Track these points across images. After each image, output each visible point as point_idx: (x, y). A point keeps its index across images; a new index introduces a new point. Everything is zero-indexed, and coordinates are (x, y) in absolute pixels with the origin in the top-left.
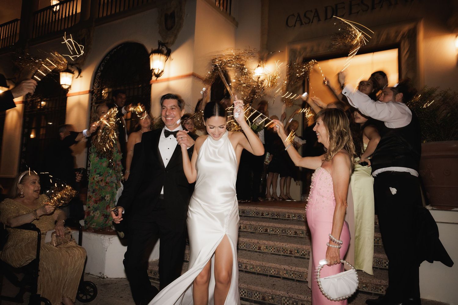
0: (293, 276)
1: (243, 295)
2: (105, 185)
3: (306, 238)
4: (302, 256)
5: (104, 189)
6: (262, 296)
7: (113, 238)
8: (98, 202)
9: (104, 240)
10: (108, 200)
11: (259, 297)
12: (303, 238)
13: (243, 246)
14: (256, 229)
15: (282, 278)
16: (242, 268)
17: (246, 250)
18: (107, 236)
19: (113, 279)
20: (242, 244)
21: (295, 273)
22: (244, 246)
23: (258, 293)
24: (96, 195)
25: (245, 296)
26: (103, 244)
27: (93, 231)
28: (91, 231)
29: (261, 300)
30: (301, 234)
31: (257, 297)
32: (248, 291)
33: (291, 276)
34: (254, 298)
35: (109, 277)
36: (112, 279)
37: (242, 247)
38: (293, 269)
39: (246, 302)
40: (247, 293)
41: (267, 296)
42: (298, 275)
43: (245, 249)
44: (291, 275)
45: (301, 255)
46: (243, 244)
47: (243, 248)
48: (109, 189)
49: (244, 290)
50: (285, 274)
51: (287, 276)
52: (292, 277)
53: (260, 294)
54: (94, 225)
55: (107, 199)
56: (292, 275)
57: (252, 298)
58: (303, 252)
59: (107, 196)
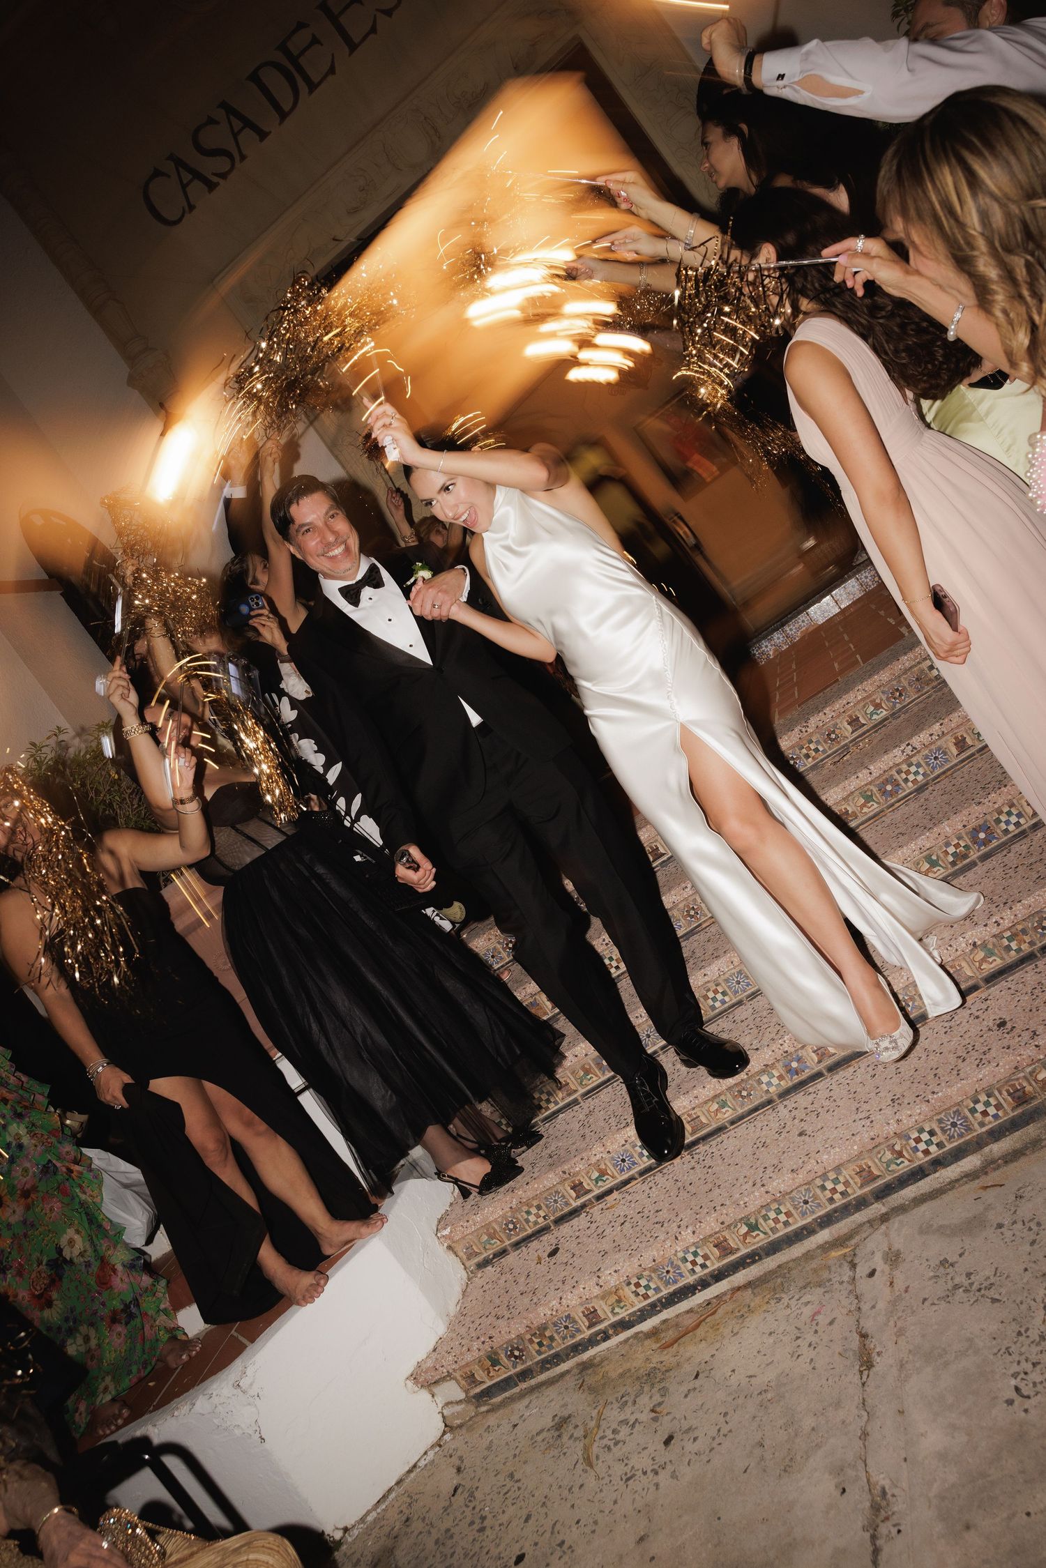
0: (1019, 943)
1: (933, 1149)
2: (28, 1208)
3: (892, 805)
4: (957, 867)
5: (33, 1225)
6: (1010, 1094)
7: (249, 1371)
8: (55, 1295)
9: (220, 1408)
10: (82, 1254)
11: (998, 1106)
12: (882, 811)
13: (719, 997)
14: (692, 913)
15: (982, 984)
16: (807, 1067)
17: (740, 1003)
18: (215, 1386)
19: (374, 1514)
20: (711, 995)
21: (1020, 927)
22: (724, 994)
23: (983, 1098)
24: (20, 1273)
25: (940, 1145)
26: (226, 1429)
27: (125, 1412)
28: (120, 1422)
29: (1013, 1109)
30: (863, 805)
31: (992, 1111)
32: (940, 1121)
33: (1013, 953)
34: (982, 1124)
35: (353, 1523)
36: (370, 1518)
37: (717, 1004)
38: (1006, 923)
39: (960, 1163)
40: (942, 1129)
41: (1025, 1077)
42: (1035, 929)
43: (734, 1001)
44: (1008, 948)
45: (953, 864)
46: (716, 992)
47: (723, 1002)
48: (51, 1210)
49: (921, 1130)
50: (983, 960)
51: (999, 961)
52: (1019, 950)
53: (996, 1093)
54: (106, 1389)
55: (76, 1252)
56: (1014, 945)
57: (975, 1131)
58: (951, 850)
59: (63, 1242)
